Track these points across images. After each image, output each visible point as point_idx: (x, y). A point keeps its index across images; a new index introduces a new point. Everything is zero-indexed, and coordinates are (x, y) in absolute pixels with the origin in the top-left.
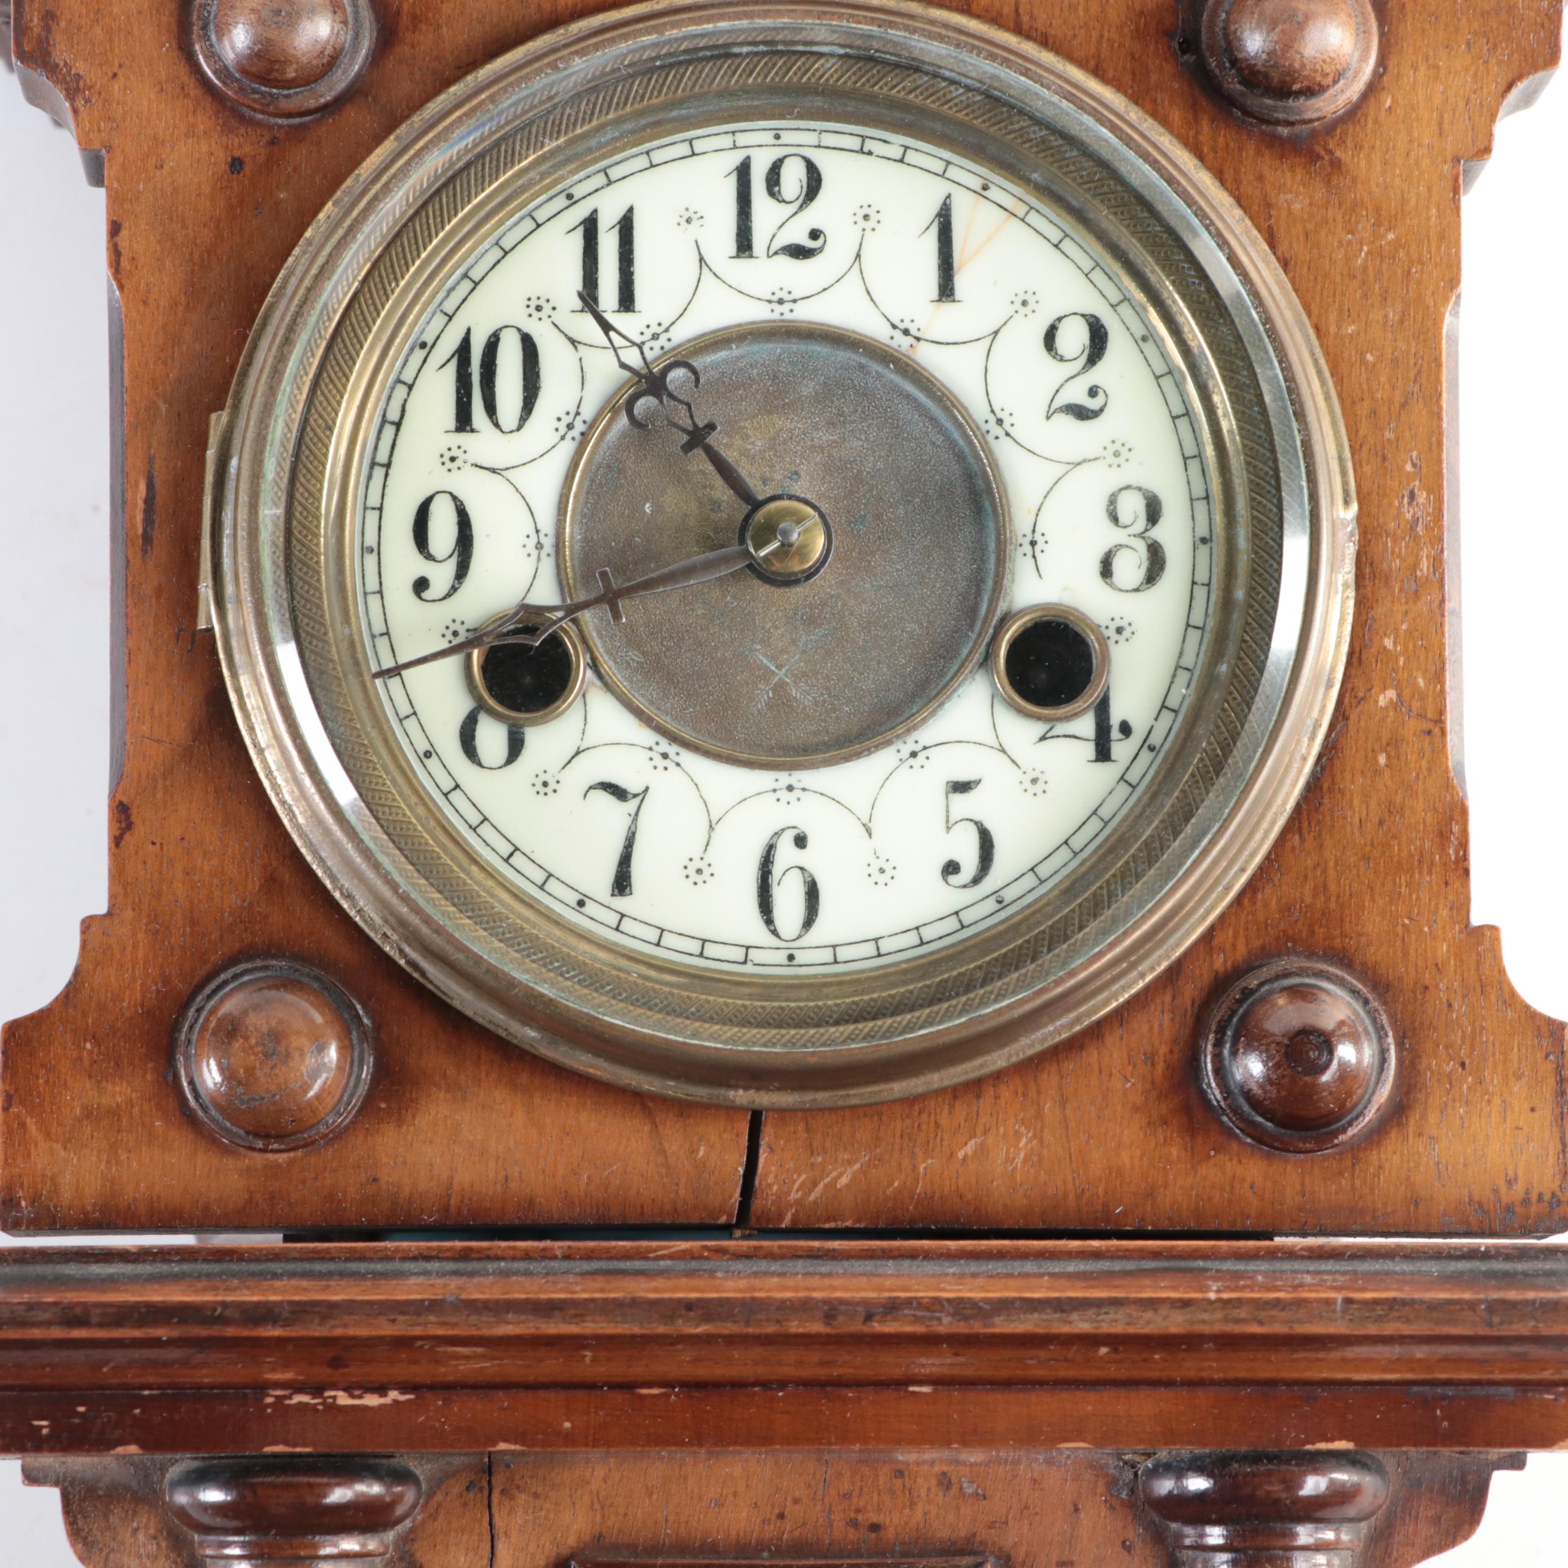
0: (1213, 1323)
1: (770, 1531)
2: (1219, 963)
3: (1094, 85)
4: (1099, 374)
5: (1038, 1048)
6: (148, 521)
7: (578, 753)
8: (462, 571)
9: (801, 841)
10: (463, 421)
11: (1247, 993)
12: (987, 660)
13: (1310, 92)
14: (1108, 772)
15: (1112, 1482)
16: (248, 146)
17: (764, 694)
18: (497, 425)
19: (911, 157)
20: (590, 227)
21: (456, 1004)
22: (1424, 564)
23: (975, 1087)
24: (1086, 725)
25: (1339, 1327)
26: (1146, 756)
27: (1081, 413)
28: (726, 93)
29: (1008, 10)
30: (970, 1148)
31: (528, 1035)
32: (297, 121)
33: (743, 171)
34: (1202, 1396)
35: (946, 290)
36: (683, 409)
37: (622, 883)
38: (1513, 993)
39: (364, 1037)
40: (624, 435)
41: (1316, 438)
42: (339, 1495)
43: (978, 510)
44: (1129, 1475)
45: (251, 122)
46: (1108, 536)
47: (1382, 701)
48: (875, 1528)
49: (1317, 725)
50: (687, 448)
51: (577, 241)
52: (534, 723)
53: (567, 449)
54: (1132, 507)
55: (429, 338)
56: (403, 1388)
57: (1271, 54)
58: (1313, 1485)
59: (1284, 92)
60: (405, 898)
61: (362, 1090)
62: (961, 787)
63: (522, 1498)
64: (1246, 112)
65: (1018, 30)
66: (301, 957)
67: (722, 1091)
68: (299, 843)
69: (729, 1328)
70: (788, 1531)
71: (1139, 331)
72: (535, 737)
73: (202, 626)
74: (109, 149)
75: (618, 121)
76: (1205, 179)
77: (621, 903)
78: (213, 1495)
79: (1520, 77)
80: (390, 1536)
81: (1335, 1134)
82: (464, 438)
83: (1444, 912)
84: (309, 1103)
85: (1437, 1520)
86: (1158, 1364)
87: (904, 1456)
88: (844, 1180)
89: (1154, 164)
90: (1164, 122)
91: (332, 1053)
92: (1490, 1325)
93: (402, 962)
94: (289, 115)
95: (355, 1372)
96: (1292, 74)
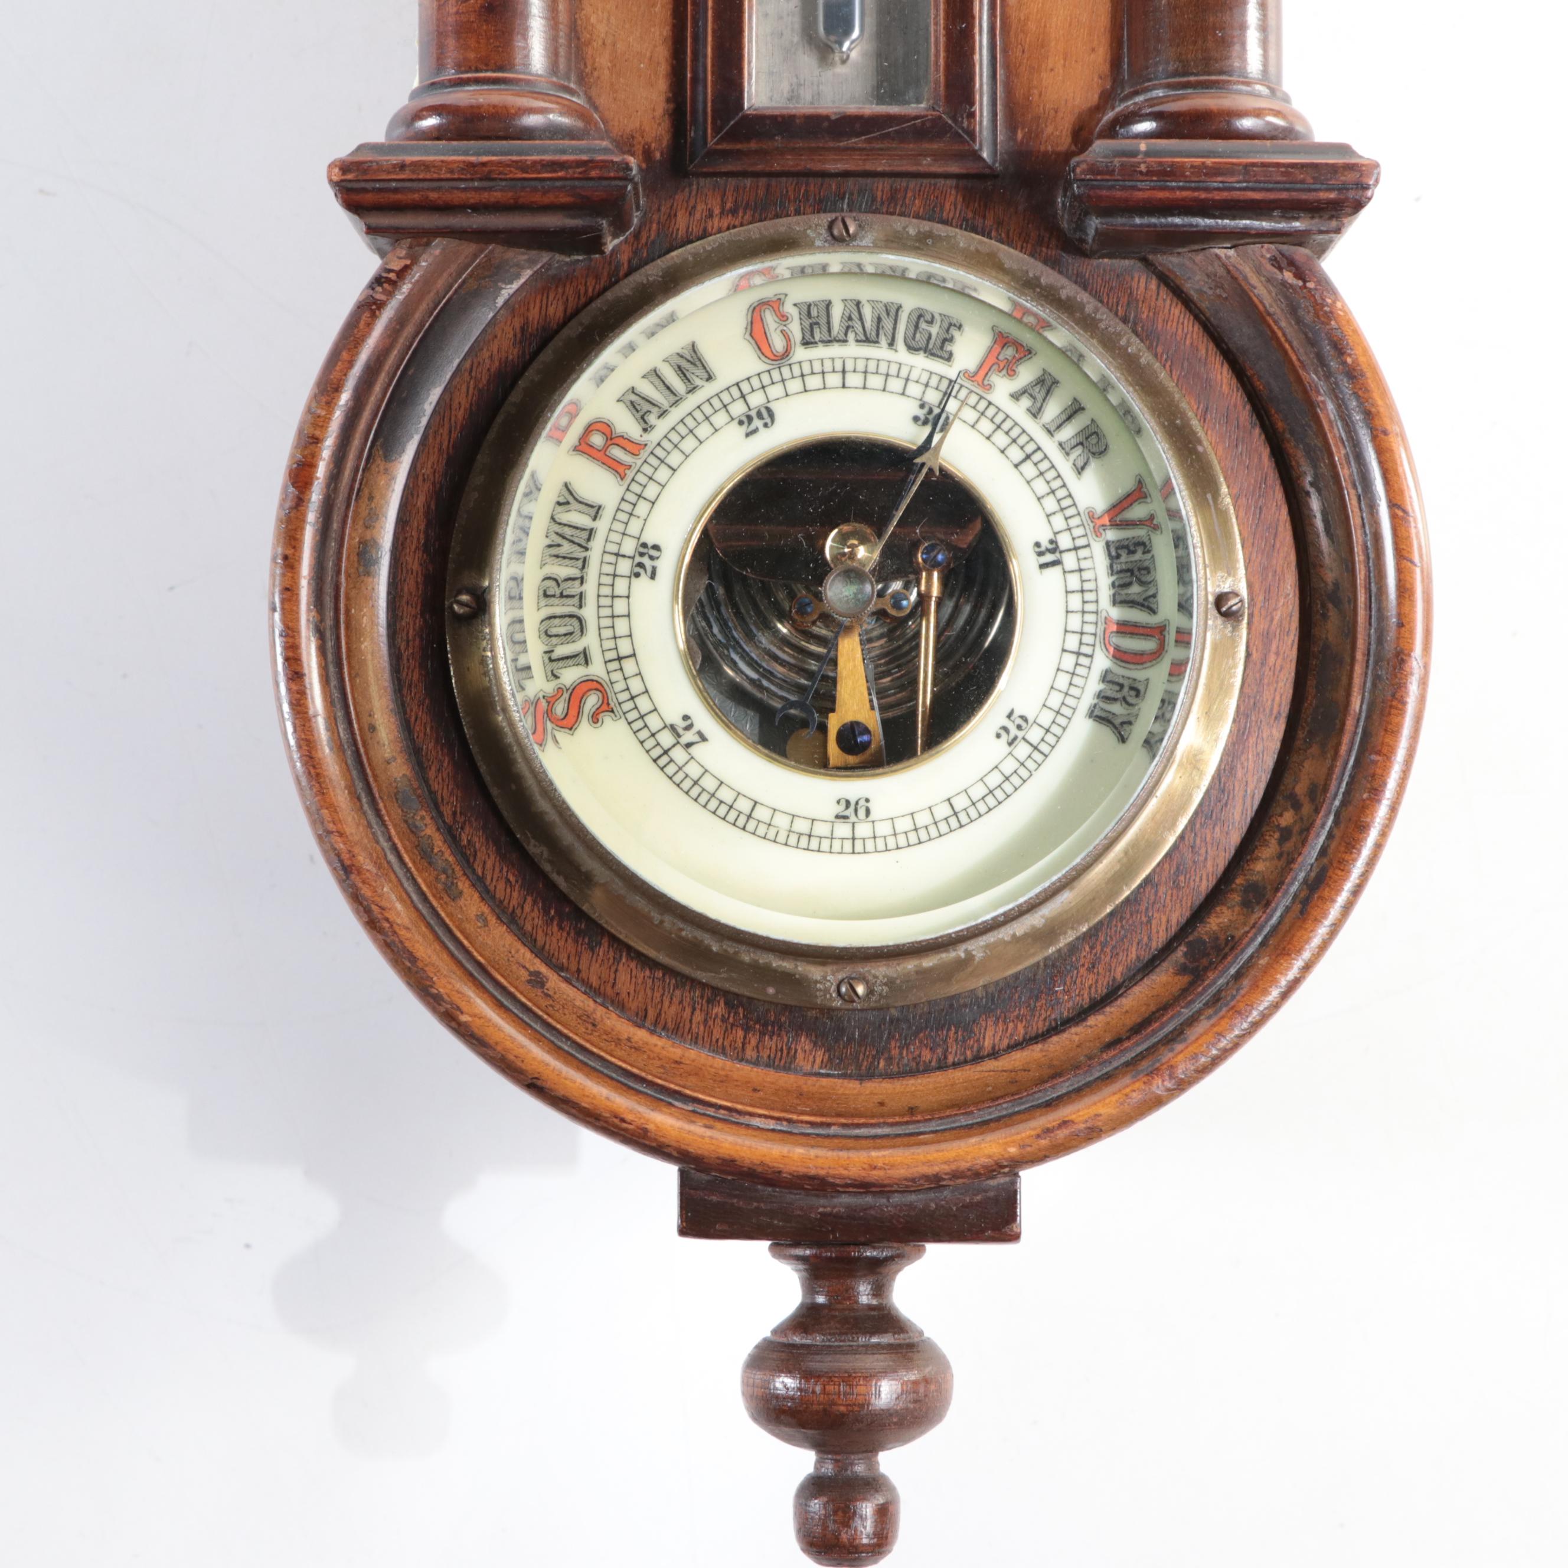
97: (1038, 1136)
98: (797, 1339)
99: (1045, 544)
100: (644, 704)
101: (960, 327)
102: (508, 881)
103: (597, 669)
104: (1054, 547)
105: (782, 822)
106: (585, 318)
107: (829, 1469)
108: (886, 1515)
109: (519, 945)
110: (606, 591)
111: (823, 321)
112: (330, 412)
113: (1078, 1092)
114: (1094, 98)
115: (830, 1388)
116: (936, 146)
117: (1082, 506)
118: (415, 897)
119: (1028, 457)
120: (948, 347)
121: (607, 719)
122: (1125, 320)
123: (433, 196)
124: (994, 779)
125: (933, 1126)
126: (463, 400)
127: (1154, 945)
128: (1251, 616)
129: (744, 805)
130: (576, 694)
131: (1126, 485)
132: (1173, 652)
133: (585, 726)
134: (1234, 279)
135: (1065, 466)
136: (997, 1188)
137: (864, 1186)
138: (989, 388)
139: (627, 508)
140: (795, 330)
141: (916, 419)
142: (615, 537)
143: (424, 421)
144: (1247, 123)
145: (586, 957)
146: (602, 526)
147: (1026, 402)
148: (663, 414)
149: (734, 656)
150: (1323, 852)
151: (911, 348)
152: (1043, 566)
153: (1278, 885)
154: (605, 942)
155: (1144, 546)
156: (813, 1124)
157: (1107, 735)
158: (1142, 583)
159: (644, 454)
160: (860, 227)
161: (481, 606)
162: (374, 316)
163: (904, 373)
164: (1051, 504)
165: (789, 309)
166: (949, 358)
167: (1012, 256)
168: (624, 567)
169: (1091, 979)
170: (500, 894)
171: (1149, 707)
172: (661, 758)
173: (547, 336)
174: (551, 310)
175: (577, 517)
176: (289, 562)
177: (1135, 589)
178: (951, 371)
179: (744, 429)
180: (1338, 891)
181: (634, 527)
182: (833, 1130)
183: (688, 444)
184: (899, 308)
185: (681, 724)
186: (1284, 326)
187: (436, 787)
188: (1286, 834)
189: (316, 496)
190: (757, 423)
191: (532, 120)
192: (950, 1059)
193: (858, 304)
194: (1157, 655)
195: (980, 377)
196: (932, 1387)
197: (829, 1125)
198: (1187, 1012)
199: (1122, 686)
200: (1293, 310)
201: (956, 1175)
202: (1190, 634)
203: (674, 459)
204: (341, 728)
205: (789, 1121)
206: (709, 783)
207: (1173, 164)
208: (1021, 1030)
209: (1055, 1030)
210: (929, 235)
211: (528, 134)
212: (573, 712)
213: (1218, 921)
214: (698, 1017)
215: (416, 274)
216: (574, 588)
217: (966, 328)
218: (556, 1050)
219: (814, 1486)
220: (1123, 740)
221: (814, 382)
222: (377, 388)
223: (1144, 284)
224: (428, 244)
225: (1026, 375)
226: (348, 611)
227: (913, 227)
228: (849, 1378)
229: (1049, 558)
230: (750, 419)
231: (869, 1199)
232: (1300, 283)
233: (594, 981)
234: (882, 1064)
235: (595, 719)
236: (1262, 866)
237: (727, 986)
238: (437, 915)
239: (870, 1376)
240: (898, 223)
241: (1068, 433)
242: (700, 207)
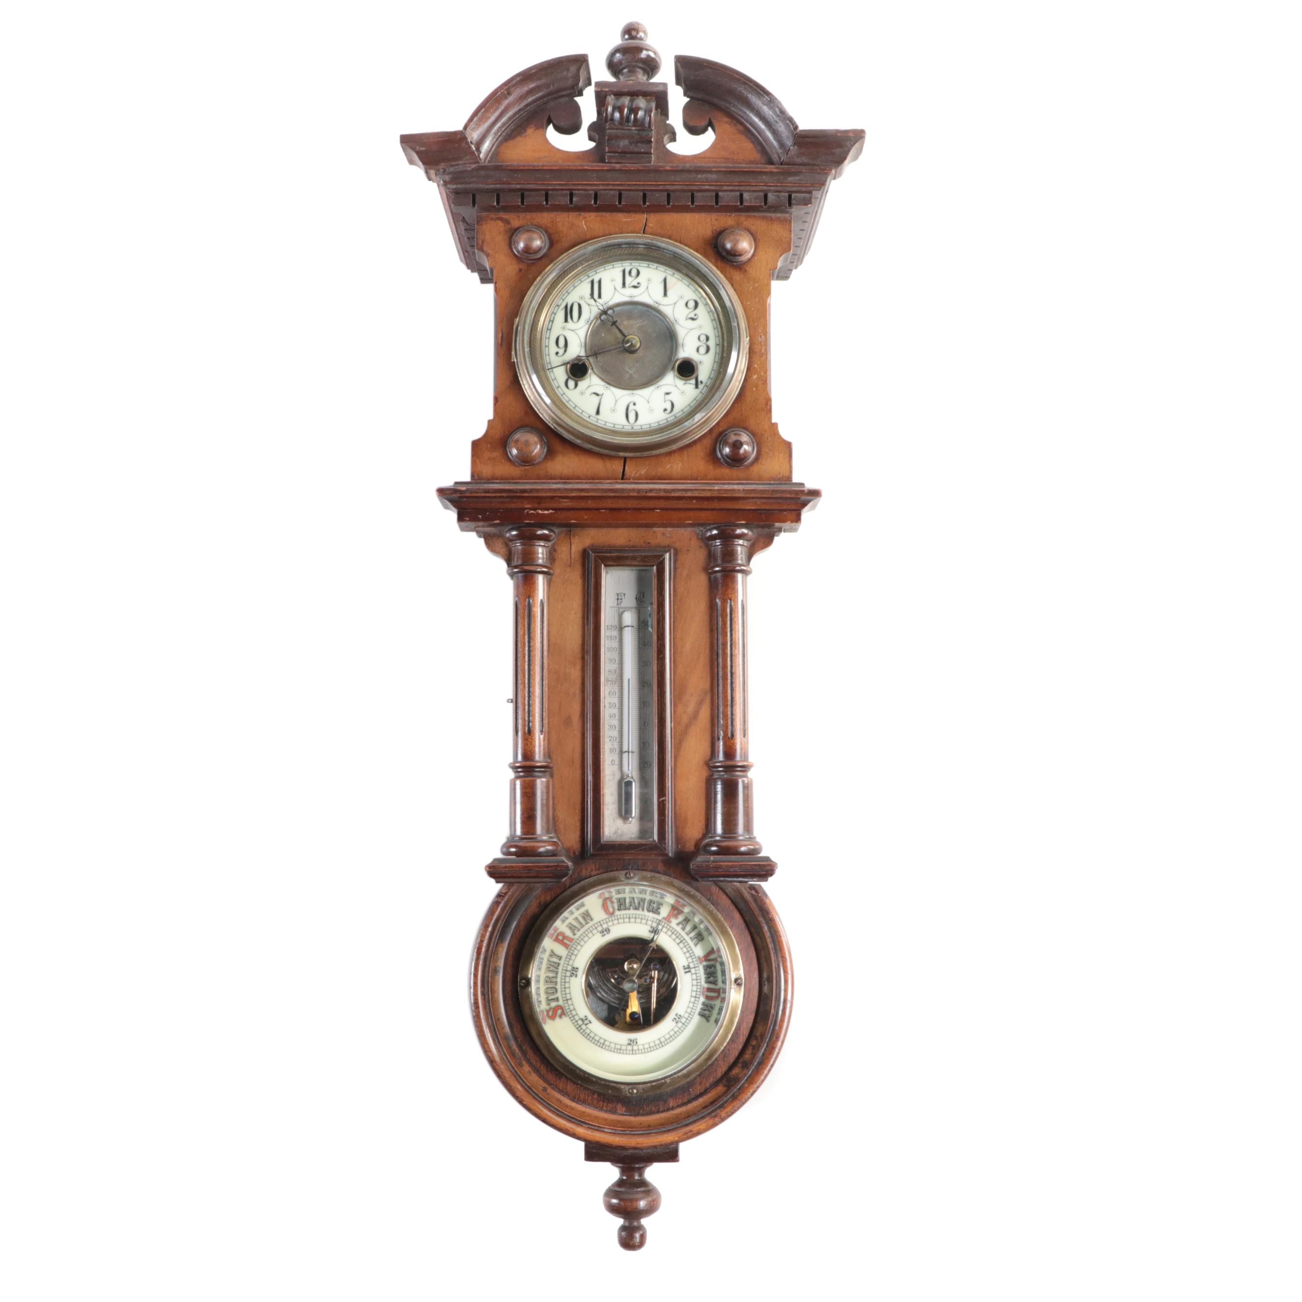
0: (716, 494)
1: (628, 544)
2: (721, 429)
3: (695, 253)
4: (697, 311)
5: (683, 445)
6: (502, 341)
7: (589, 386)
8: (565, 351)
9: (634, 404)
10: (566, 320)
11: (726, 435)
12: (673, 369)
13: (740, 255)
14: (698, 391)
15: (698, 535)
16: (523, 266)
17: (627, 376)
18: (573, 321)
19: (658, 268)
20: (592, 282)
21: (564, 436)
22: (763, 350)
23: (670, 453)
24: (693, 381)
25: (742, 495)
26: (705, 388)
27: (693, 319)
28: (621, 255)
29: (679, 239)
30: (669, 466)
31: (578, 441)
32: (533, 262)
33: (624, 271)
34: (715, 512)
35: (665, 294)
36: (611, 318)
37: (598, 412)
38: (780, 436)
39: (545, 443)
40: (599, 324)
41: (740, 321)
42: (539, 532)
43: (672, 339)
44: (701, 533)
45: (524, 262)
46: (698, 344)
47: (754, 378)
48: (649, 543)
49: (740, 380)
50: (612, 325)
51: (589, 285)
52: (580, 380)
53: (587, 326)
54: (703, 338)
55: (559, 304)
56: (553, 509)
57: (732, 247)
58: (738, 531)
59: (735, 255)
60: (553, 413)
61: (545, 453)
62: (668, 394)
63: (577, 537)
64: (728, 260)
65: (680, 242)
66: (532, 427)
67: (617, 453)
68: (532, 404)
69: (618, 494)
70: (631, 543)
71: (705, 303)
72: (580, 384)
73: (512, 361)
74: (494, 267)
75: (598, 261)
76: (718, 272)
77: (598, 417)
78: (514, 533)
79: (783, 254)
80: (550, 544)
81: (743, 463)
82: (566, 324)
83: (767, 420)
84: (534, 456)
85: (764, 542)
86: (705, 505)
87: (655, 529)
88: (643, 472)
89: (708, 268)
90: (711, 262)
91: (539, 447)
92: (772, 494)
93: (553, 427)
94: (532, 260)
95: (543, 505)
96: (735, 251)
97: (684, 1135)
98: (618, 1189)
99: (686, 966)
100: (574, 1013)
101: (662, 905)
102: (536, 1060)
103: (561, 1003)
104: (689, 967)
105: (613, 1045)
106: (557, 900)
107: (627, 1224)
108: (643, 1237)
109: (539, 1079)
110: (563, 981)
111: (623, 903)
112: (486, 933)
113: (695, 1122)
114: (700, 836)
115: (627, 1204)
116: (655, 852)
117: (697, 955)
118: (511, 1068)
119: (681, 942)
120: (659, 910)
121: (564, 1017)
122: (709, 900)
123: (514, 875)
124: (672, 1033)
125: (655, 1131)
126: (523, 924)
127: (718, 1077)
128: (745, 984)
129: (602, 1041)
130: (555, 1010)
131: (709, 949)
132: (722, 995)
133: (557, 1019)
134: (739, 891)
135: (692, 944)
136: (672, 1148)
137: (635, 1148)
138: (670, 922)
139: (569, 957)
140: (616, 906)
141: (650, 931)
142: (565, 965)
143: (512, 931)
144: (743, 849)
145: (558, 1082)
146: (562, 962)
147: (681, 926)
148: (579, 930)
149: (600, 990)
150: (763, 1054)
151: (648, 911)
152: (686, 972)
153: (751, 1063)
154: (564, 1078)
155: (714, 966)
156: (622, 1131)
157: (704, 1020)
158: (713, 977)
159: (574, 942)
160: (634, 874)
161: (528, 982)
162: (498, 906)
163: (646, 918)
164: (688, 955)
165: (614, 900)
166: (659, 913)
167: (677, 882)
168: (568, 974)
169: (699, 1087)
170: (534, 1064)
171: (715, 1011)
172: (579, 1028)
173: (546, 905)
174: (547, 898)
175: (555, 960)
176: (476, 976)
177: (712, 979)
178: (660, 917)
179: (601, 934)
180: (767, 1066)
181: (571, 963)
182: (627, 1132)
183: (586, 939)
184: (645, 899)
185: (584, 1018)
186: (753, 905)
187: (516, 1033)
188: (754, 1047)
189: (482, 957)
190: (605, 933)
191: (542, 850)
192: (661, 1110)
193: (633, 898)
194: (717, 997)
195: (667, 919)
196: (655, 1202)
197: (626, 1131)
198: (725, 1099)
199: (708, 1006)
200: (755, 901)
201: (661, 1145)
202: (726, 989)
203: (582, 943)
204: (490, 1020)
205: (615, 1130)
206: (592, 1035)
207: (720, 865)
208: (680, 1102)
209: (689, 1102)
210: (654, 877)
211: (540, 855)
212: (554, 1015)
213: (736, 1071)
214: (590, 1098)
215: (510, 893)
216: (554, 980)
217: (664, 905)
218: (550, 1110)
219: (623, 1228)
220: (708, 1021)
221: (621, 921)
222: (499, 925)
223: (714, 889)
224: (513, 885)
225: (681, 918)
226: (491, 986)
227: (649, 874)
228: (631, 1200)
229: (687, 970)
230: (603, 932)
231: (637, 1151)
232: (756, 894)
233: (561, 1088)
234: (641, 1112)
235: (560, 1017)
236: (747, 1056)
237: (598, 1090)
238: (516, 1072)
239: (638, 1200)
240: (645, 873)
241: (692, 935)
242: (589, 868)
